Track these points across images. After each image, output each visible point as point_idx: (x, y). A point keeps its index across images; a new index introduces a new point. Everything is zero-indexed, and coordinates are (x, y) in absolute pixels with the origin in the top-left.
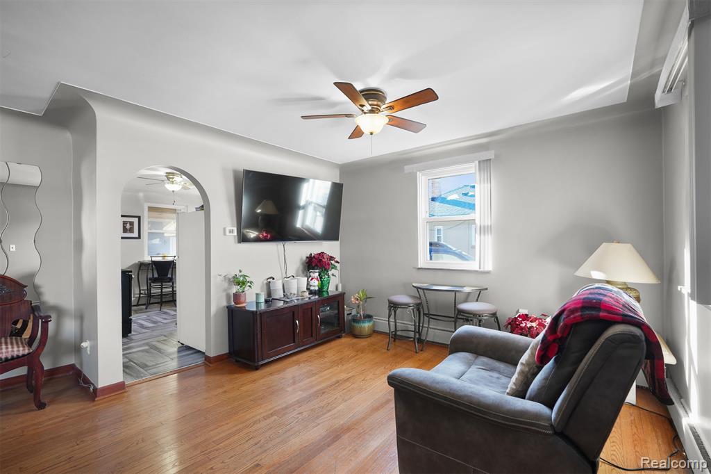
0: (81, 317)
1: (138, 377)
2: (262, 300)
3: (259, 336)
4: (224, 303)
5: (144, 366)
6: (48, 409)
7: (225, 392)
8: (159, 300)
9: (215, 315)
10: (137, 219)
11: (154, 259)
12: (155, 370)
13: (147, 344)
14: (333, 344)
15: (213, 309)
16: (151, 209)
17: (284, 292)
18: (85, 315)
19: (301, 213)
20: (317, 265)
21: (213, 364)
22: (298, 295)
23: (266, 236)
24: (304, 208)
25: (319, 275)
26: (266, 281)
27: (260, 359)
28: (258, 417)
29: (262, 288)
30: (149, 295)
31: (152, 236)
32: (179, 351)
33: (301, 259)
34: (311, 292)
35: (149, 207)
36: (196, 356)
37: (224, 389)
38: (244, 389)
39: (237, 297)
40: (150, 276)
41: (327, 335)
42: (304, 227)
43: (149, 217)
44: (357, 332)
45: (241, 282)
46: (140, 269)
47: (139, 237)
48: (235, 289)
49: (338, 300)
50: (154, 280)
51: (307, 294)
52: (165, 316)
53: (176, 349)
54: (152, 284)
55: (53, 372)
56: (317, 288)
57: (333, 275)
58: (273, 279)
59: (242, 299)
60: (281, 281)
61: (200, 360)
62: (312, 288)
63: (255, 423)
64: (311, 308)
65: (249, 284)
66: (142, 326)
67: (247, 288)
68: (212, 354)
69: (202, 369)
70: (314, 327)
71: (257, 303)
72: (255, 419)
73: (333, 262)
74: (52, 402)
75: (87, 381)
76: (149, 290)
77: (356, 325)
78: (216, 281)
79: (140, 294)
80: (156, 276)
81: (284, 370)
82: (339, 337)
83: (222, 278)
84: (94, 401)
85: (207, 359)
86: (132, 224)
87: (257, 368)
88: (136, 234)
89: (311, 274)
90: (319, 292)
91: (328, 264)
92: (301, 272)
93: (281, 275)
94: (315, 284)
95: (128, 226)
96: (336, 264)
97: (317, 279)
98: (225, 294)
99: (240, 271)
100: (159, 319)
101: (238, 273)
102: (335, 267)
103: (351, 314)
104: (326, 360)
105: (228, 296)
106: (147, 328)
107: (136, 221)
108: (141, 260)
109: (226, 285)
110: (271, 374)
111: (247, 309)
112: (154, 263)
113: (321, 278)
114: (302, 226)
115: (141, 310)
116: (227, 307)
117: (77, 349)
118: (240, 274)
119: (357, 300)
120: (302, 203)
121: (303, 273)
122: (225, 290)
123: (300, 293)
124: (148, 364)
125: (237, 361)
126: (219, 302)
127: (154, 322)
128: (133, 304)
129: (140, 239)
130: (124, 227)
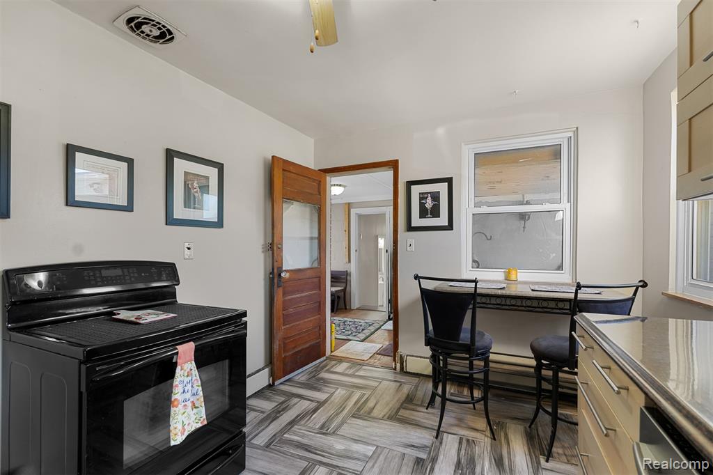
47: (450, 227)
88: (443, 220)
95: (429, 203)
107: (443, 188)
129: (452, 229)
130: (422, 206)
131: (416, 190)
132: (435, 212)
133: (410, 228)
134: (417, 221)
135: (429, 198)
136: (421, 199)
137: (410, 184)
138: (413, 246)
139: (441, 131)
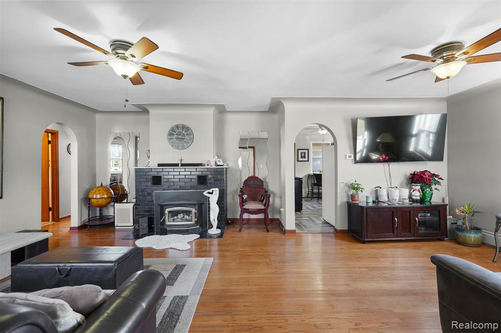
0: (281, 198)
1: (302, 230)
2: (370, 200)
3: (365, 222)
4: (346, 200)
5: (305, 226)
6: (270, 233)
7: (341, 249)
8: (317, 196)
9: (340, 206)
11: (315, 173)
12: (309, 229)
13: (309, 217)
14: (432, 243)
15: (339, 202)
16: (314, 144)
17: (388, 198)
18: (282, 197)
19: (413, 140)
20: (418, 180)
21: (339, 234)
22: (399, 201)
23: (384, 158)
24: (416, 135)
25: (421, 188)
26: (374, 189)
27: (366, 237)
28: (356, 266)
29: (371, 193)
30: (313, 193)
31: (314, 159)
32: (322, 224)
33: (405, 175)
34: (414, 201)
35: (313, 144)
36: (331, 228)
37: (342, 247)
38: (353, 250)
39: (353, 197)
40: (313, 182)
41: (425, 235)
42: (417, 150)
43: (313, 149)
44: (460, 240)
45: (355, 187)
46: (308, 178)
47: (308, 161)
48: (352, 192)
49: (440, 210)
50: (315, 185)
51: (407, 201)
52: (319, 205)
53: (321, 222)
54: (314, 187)
55: (272, 220)
56: (418, 198)
57: (436, 189)
58: (381, 188)
59: (356, 199)
60: (386, 190)
61: (332, 230)
62: (414, 197)
63: (353, 267)
64: (410, 212)
65: (361, 190)
66: (308, 208)
67: (360, 192)
68: (338, 228)
69: (333, 235)
70: (412, 226)
71: (367, 202)
72: (354, 266)
73: (437, 179)
74: (271, 231)
75: (282, 226)
76: (312, 190)
77: (460, 233)
78: (341, 187)
79: (309, 192)
80: (316, 182)
81: (383, 248)
82: (441, 240)
83: (344, 184)
84: (284, 235)
85: (336, 230)
86: (305, 153)
87: (364, 242)
88: (306, 159)
89: (413, 186)
90: (422, 201)
91: (430, 180)
92: (404, 185)
93: (387, 186)
94: (417, 195)
95: (303, 155)
96: (440, 180)
97: (419, 191)
98: (346, 194)
99: (356, 181)
100: (317, 206)
101: (354, 182)
102: (439, 183)
103: (456, 223)
104: (420, 251)
105: (348, 195)
106: (310, 209)
107: (306, 151)
108: (309, 173)
109: (347, 189)
110: (373, 248)
111: (360, 205)
112: (315, 175)
113: (423, 190)
114: (415, 150)
115: (308, 200)
116: (347, 202)
117: (280, 212)
118: (355, 183)
119: (463, 212)
120: (415, 131)
121: (407, 185)
122: (346, 192)
123: (401, 200)
124: (307, 226)
125: (353, 236)
126: (342, 198)
127: (313, 207)
128: (303, 197)
130: (301, 155)
137: (298, 150)
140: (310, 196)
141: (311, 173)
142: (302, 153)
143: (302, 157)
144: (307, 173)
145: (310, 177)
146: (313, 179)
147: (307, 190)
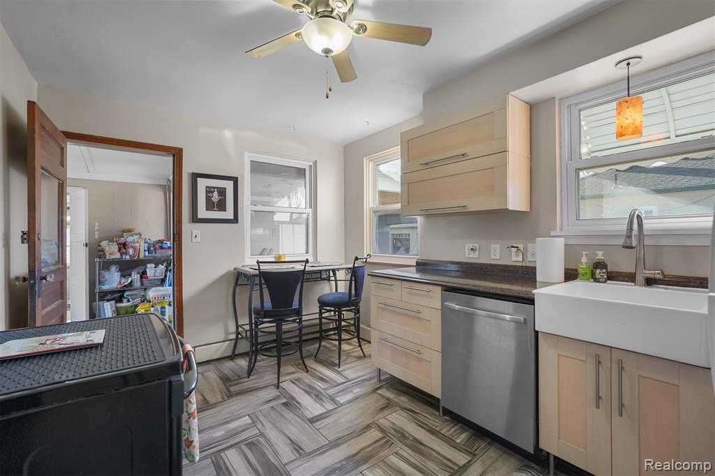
10: (231, 183)
11: (263, 267)
16: (256, 166)
40: (256, 303)
46: (236, 284)
47: (235, 220)
50: (265, 313)
79: (238, 334)
80: (268, 304)
86: (222, 192)
88: (229, 214)
95: (216, 197)
107: (229, 185)
108: (239, 266)
112: (264, 274)
129: (238, 223)
130: (208, 199)
131: (202, 184)
132: (221, 206)
133: (195, 219)
134: (203, 213)
135: (216, 193)
136: (207, 192)
137: (195, 176)
138: (199, 237)
139: (228, 134)
140: (244, 346)
141: (249, 262)
142: (209, 190)
143: (210, 206)
144: (228, 266)
145: (242, 281)
146: (256, 295)
147: (232, 328)
